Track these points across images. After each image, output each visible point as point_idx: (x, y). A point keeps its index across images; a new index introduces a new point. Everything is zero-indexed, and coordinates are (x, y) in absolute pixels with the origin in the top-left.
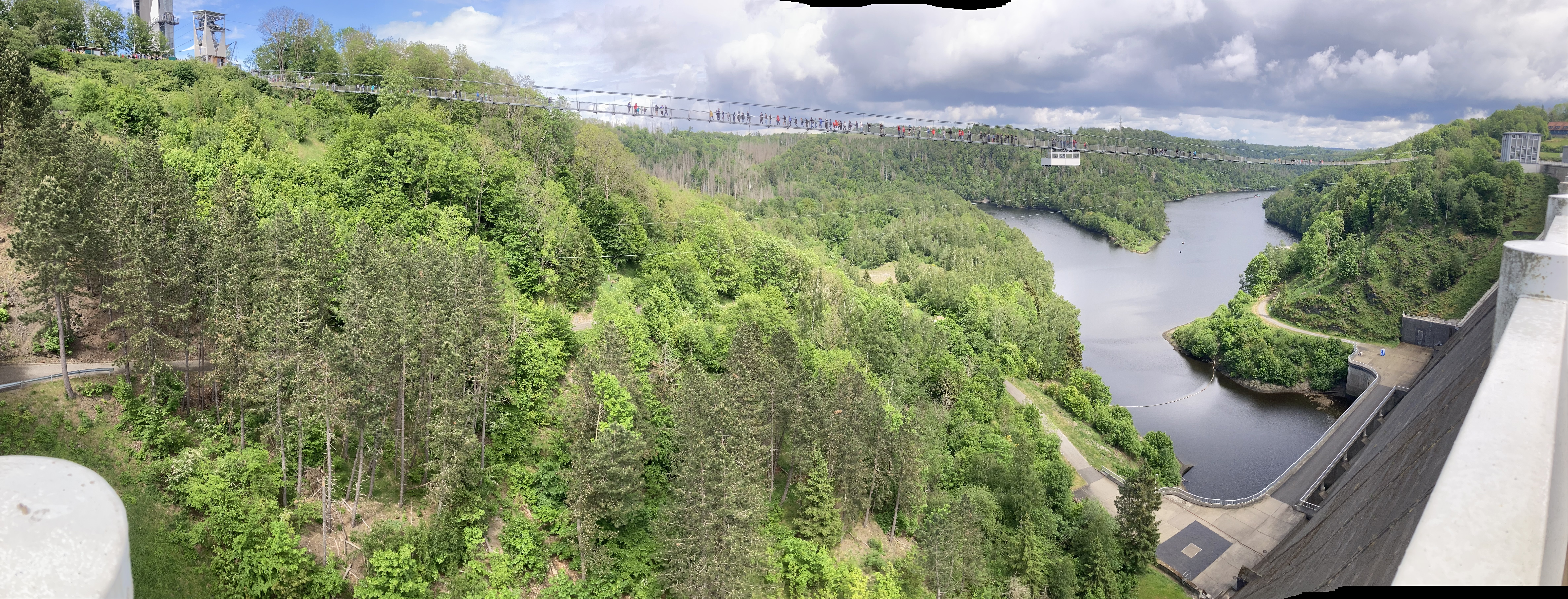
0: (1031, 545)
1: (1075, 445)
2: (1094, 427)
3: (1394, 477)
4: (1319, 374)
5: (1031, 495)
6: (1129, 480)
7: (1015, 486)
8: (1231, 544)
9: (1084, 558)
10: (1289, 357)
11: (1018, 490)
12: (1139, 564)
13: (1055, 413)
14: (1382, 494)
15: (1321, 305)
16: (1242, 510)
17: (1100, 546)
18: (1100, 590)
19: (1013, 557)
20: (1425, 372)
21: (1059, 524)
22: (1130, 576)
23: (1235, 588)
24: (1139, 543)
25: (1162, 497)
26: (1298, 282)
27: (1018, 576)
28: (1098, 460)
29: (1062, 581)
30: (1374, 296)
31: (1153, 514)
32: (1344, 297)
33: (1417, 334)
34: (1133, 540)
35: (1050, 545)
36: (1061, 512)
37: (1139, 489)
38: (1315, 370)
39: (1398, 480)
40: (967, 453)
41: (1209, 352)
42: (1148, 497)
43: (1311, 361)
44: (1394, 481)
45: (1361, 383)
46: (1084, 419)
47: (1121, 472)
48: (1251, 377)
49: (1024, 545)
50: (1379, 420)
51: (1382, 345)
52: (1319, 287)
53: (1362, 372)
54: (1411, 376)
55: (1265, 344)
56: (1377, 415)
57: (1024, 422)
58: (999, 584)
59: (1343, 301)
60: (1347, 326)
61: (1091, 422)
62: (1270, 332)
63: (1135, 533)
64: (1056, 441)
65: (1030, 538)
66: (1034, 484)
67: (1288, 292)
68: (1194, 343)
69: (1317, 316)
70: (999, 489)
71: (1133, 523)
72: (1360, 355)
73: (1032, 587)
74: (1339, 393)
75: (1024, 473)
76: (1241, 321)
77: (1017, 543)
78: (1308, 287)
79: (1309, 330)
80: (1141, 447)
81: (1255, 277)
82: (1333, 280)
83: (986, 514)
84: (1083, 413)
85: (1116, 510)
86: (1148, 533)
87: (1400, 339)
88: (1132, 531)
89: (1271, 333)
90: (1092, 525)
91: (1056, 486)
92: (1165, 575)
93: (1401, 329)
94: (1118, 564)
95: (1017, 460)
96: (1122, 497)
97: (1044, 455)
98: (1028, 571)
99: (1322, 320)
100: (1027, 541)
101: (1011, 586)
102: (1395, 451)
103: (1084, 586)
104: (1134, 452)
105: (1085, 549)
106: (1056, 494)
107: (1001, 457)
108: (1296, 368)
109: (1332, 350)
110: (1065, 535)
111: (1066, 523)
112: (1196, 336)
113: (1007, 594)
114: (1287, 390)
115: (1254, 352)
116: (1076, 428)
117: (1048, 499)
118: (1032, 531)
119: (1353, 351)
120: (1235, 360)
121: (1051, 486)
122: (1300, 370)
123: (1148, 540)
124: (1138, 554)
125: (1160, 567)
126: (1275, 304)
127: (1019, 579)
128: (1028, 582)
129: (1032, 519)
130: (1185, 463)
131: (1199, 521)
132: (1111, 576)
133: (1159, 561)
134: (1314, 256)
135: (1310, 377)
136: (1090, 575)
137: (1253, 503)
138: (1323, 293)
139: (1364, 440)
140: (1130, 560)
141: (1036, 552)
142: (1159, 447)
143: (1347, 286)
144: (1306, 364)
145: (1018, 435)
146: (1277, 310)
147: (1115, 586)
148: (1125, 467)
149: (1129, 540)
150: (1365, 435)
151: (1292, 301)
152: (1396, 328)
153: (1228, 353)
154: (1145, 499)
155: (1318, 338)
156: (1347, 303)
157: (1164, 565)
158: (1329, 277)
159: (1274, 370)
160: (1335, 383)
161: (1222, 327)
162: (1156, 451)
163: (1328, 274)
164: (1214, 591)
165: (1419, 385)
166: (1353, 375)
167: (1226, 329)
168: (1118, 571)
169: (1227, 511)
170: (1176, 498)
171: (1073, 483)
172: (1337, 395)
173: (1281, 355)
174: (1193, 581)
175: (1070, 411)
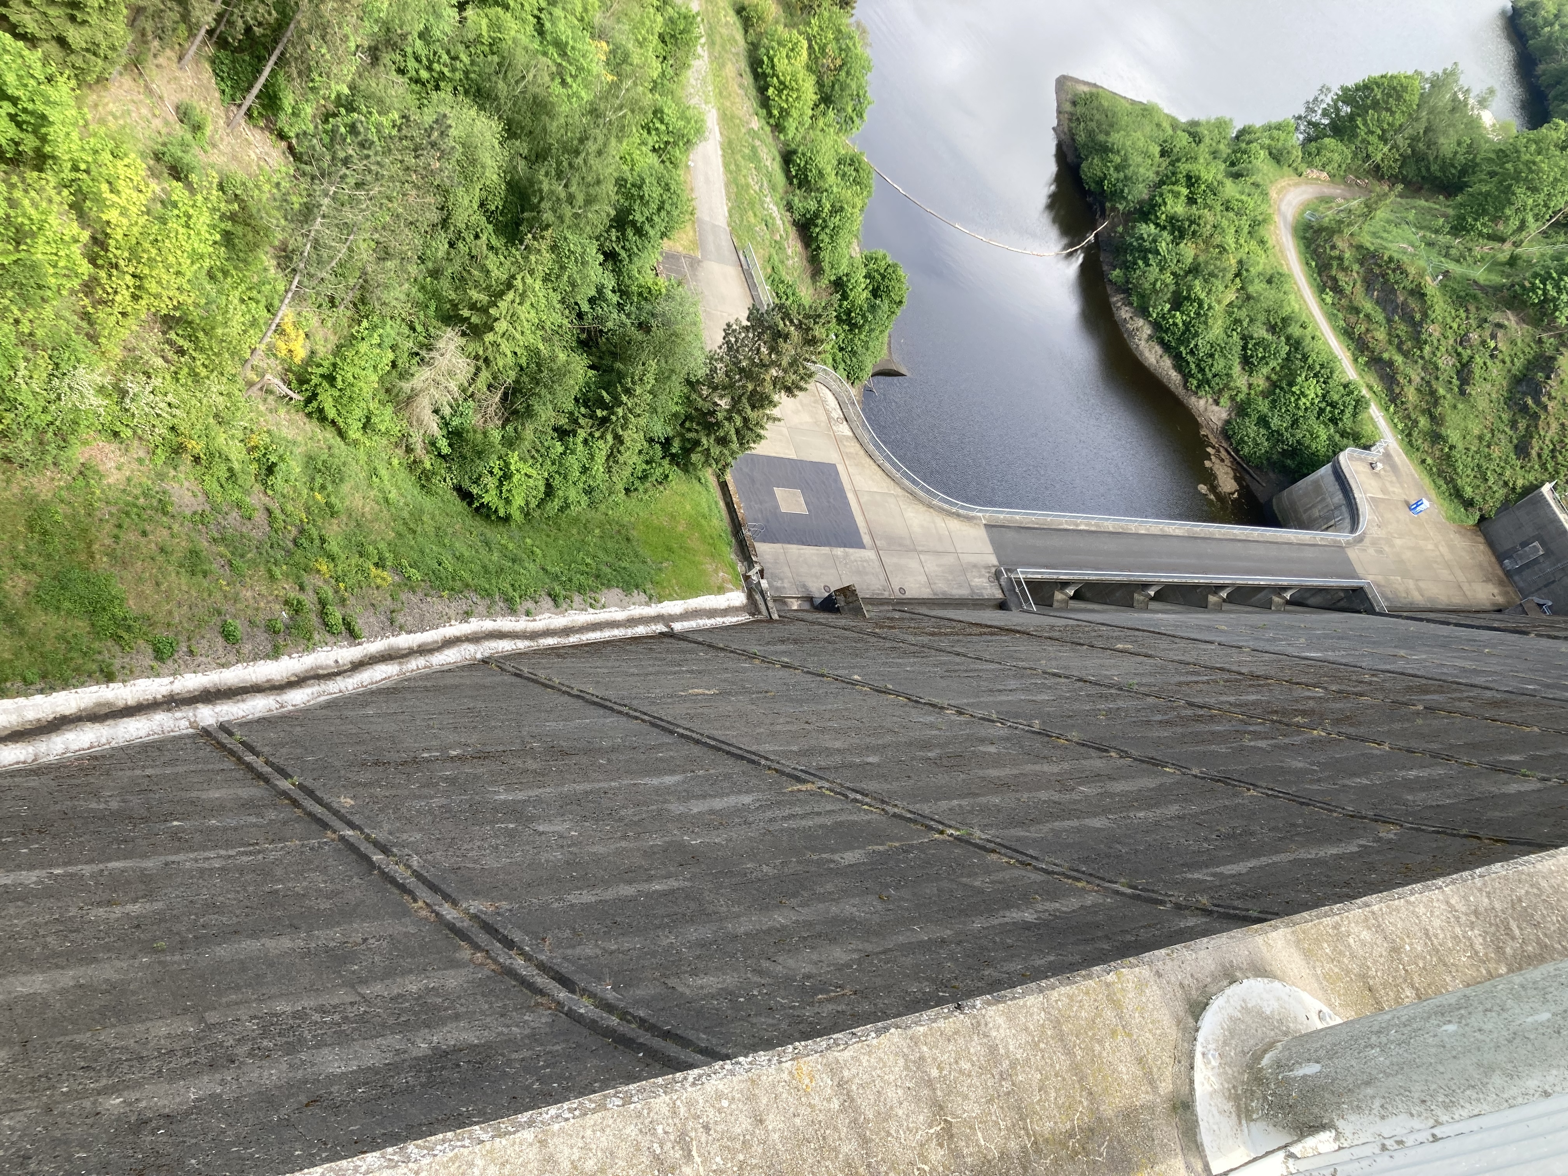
0: (523, 295)
1: (726, 165)
2: (787, 158)
3: (1198, 700)
4: (1263, 421)
5: (580, 198)
6: (781, 307)
7: (559, 163)
8: (861, 545)
9: (606, 378)
10: (1245, 338)
11: (559, 175)
12: (694, 457)
13: (730, 70)
14: (1150, 700)
15: (1414, 304)
16: (922, 508)
17: (650, 378)
18: (602, 448)
19: (475, 295)
20: (1453, 618)
21: (600, 290)
22: (666, 463)
23: (818, 602)
24: (719, 424)
25: (812, 380)
26: (1422, 211)
27: (464, 334)
28: (750, 228)
29: (544, 392)
30: (1536, 394)
31: (776, 398)
32: (1474, 336)
33: (1524, 544)
34: (712, 413)
35: (558, 318)
36: (618, 272)
37: (786, 337)
38: (1263, 406)
39: (1201, 712)
40: (496, 25)
41: (1113, 194)
42: (791, 365)
43: (1274, 385)
44: (1191, 704)
45: (1316, 513)
46: (778, 128)
47: (775, 281)
48: (1143, 311)
49: (509, 286)
50: (1276, 599)
51: (1433, 493)
52: (1451, 266)
53: (1339, 497)
54: (1418, 598)
55: (1230, 276)
56: (1280, 590)
57: (655, 39)
58: (419, 328)
59: (1463, 340)
60: (1411, 395)
61: (786, 144)
62: (1262, 260)
63: (724, 403)
64: (698, 131)
65: (529, 281)
66: (598, 182)
67: (1381, 214)
68: (1105, 150)
69: (1380, 317)
70: (522, 146)
71: (731, 386)
72: (1372, 466)
73: (478, 369)
74: (1261, 488)
75: (592, 147)
76: (1230, 189)
77: (498, 274)
78: (1430, 244)
79: (1335, 328)
80: (844, 268)
81: (1351, 117)
82: (1496, 279)
83: (468, 178)
84: (785, 113)
85: (720, 341)
86: (746, 420)
87: (1482, 519)
88: (721, 397)
89: (1260, 263)
90: (659, 333)
91: (639, 218)
92: (722, 504)
93: (1506, 505)
94: (660, 430)
95: (594, 112)
96: (747, 329)
97: (652, 140)
98: (489, 337)
99: (1381, 335)
100: (518, 283)
101: (441, 344)
102: (1244, 670)
103: (575, 421)
104: (826, 265)
105: (618, 365)
106: (630, 232)
107: (563, 83)
108: (1237, 369)
109: (1333, 405)
110: (601, 320)
111: (615, 299)
112: (1116, 138)
113: (423, 353)
114: (1180, 391)
115: (1194, 270)
116: (750, 131)
117: (607, 231)
118: (540, 271)
119: (1367, 447)
120: (1146, 252)
121: (629, 211)
122: (1240, 380)
123: (737, 431)
124: (704, 441)
125: (724, 486)
126: (1328, 216)
127: (462, 341)
128: (477, 357)
129: (554, 248)
130: (895, 357)
131: (840, 468)
132: (633, 438)
133: (729, 477)
134: (1520, 191)
135: (1241, 409)
136: (599, 413)
137: (950, 514)
138: (1443, 286)
139: (1212, 599)
140: (684, 440)
141: (525, 312)
142: (875, 293)
143: (1510, 320)
144: (1260, 382)
145: (626, 58)
146: (1320, 230)
147: (631, 458)
148: (788, 279)
149: (706, 406)
150: (1224, 594)
151: (1367, 240)
152: (1501, 493)
153: (1147, 230)
154: (784, 363)
155: (1334, 359)
156: (1466, 354)
157: (732, 488)
158: (1495, 265)
159: (1196, 335)
160: (1272, 464)
161: (1184, 167)
162: (865, 294)
163: (1503, 257)
164: (779, 584)
165: (1413, 626)
166: (1317, 487)
167: (1189, 177)
168: (651, 440)
169: (899, 491)
170: (832, 402)
171: (675, 235)
172: (1254, 486)
173: (1237, 321)
174: (757, 545)
175: (762, 90)
